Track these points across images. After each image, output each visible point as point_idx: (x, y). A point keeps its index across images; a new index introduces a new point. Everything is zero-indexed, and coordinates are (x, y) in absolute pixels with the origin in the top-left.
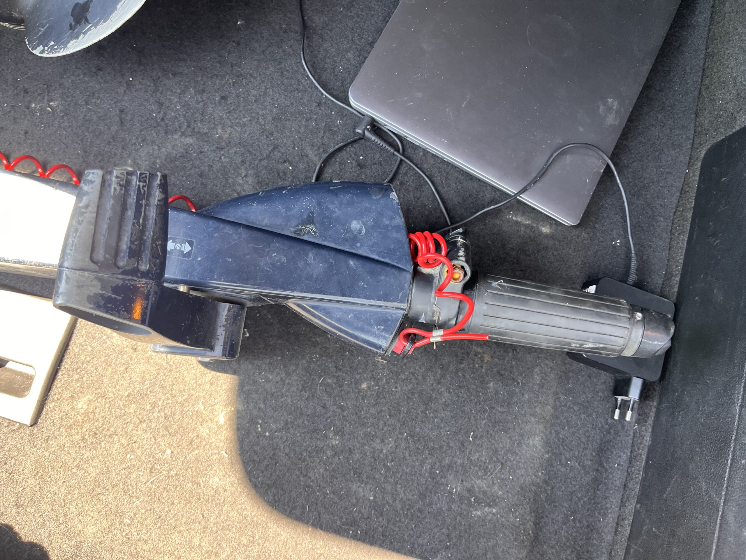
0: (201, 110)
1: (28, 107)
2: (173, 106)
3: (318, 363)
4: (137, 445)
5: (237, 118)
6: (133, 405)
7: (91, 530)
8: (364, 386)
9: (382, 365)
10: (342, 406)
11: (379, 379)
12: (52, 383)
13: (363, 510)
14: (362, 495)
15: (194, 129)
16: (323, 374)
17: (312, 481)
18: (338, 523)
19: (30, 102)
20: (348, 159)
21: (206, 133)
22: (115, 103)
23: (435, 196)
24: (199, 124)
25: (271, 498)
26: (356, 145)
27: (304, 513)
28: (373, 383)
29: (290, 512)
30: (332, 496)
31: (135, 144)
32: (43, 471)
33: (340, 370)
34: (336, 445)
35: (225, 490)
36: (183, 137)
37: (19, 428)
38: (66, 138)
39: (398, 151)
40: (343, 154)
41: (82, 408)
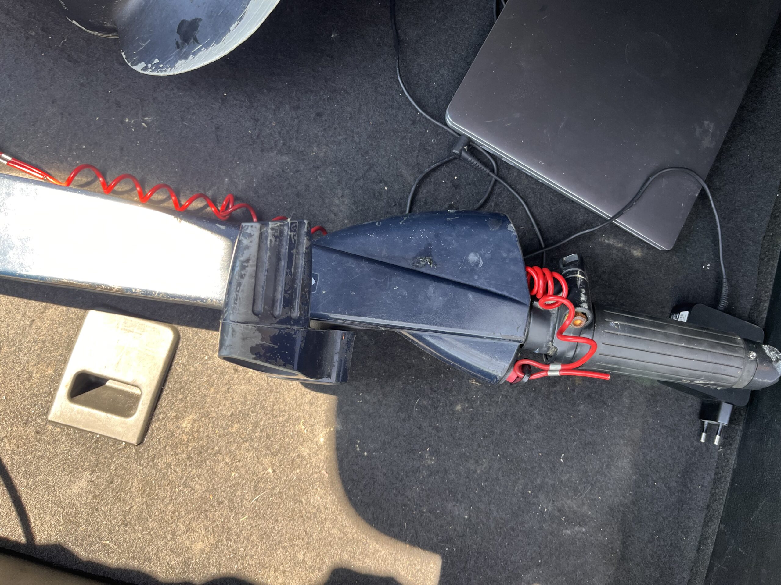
0: (296, 127)
1: (122, 122)
2: (268, 123)
3: (414, 385)
4: (241, 464)
5: (331, 136)
6: (236, 425)
7: (199, 546)
8: (459, 407)
9: (476, 387)
10: (437, 427)
11: (473, 401)
12: (157, 403)
13: (458, 529)
14: (457, 513)
15: (289, 147)
16: (418, 395)
17: (409, 500)
18: (435, 540)
19: (124, 117)
20: (442, 179)
21: (302, 151)
22: (210, 119)
23: (529, 218)
24: (294, 142)
25: (370, 516)
26: (450, 165)
27: (401, 530)
28: (467, 405)
29: (389, 530)
30: (429, 514)
31: (231, 161)
32: (150, 489)
33: (435, 392)
34: (432, 464)
35: (326, 509)
36: (279, 155)
37: (125, 447)
38: (162, 156)
39: (493, 171)
40: (438, 173)
41: (186, 427)
